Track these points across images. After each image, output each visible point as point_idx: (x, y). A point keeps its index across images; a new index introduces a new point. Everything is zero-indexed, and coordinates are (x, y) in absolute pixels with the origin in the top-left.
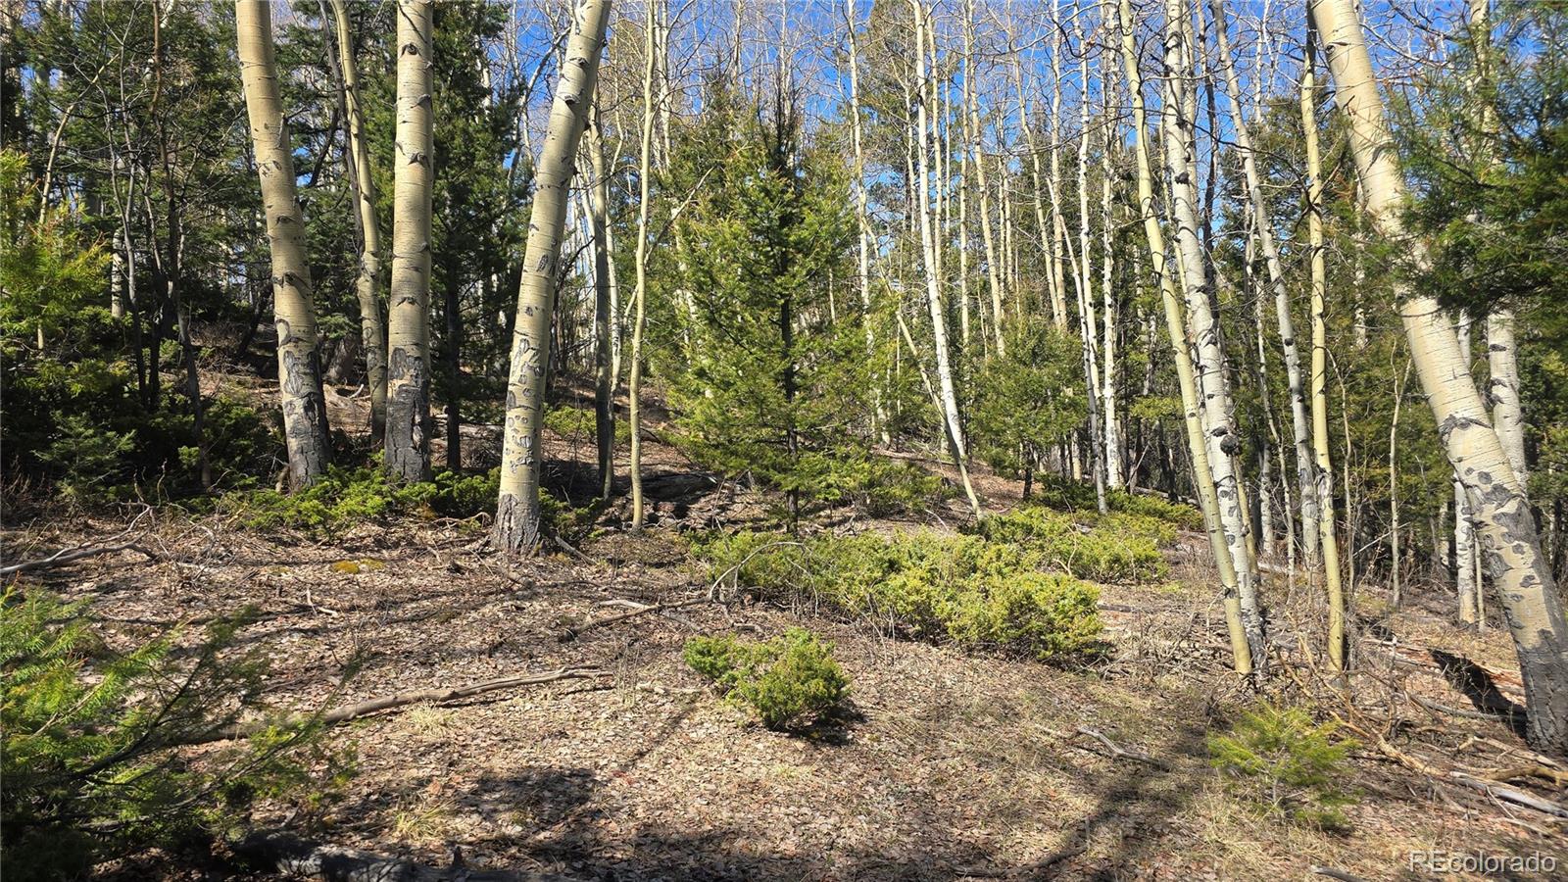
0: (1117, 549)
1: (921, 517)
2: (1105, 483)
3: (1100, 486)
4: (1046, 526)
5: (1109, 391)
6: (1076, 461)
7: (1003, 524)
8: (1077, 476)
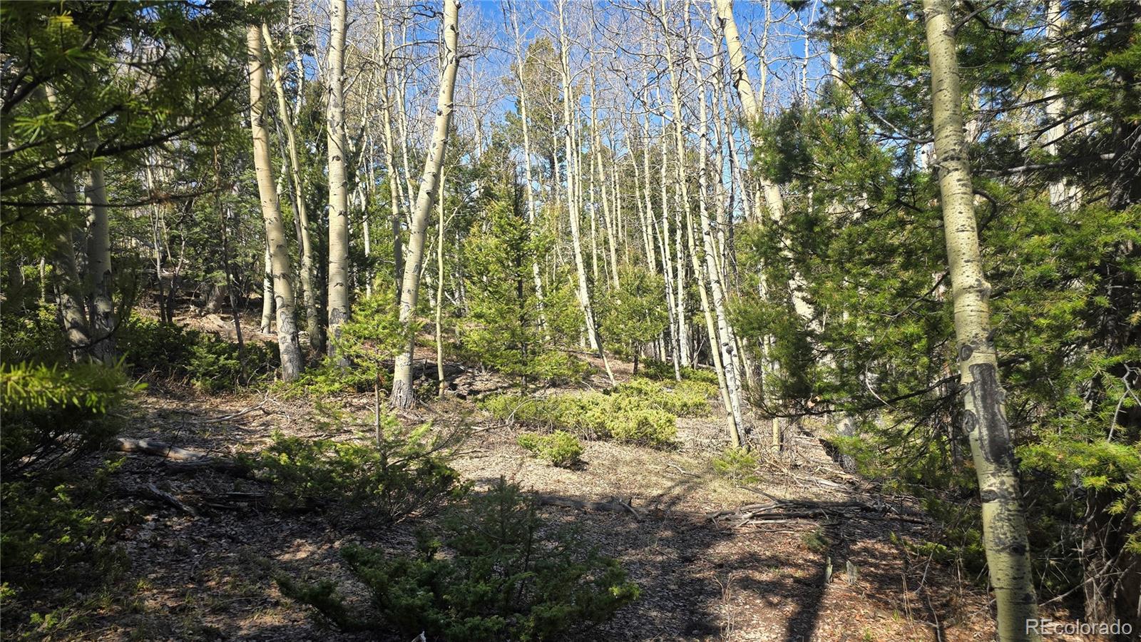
0: (685, 400)
1: (579, 386)
2: (679, 363)
3: (676, 365)
4: (649, 389)
5: (681, 309)
6: (663, 350)
7: (626, 388)
8: (664, 359)
